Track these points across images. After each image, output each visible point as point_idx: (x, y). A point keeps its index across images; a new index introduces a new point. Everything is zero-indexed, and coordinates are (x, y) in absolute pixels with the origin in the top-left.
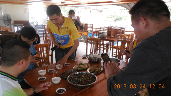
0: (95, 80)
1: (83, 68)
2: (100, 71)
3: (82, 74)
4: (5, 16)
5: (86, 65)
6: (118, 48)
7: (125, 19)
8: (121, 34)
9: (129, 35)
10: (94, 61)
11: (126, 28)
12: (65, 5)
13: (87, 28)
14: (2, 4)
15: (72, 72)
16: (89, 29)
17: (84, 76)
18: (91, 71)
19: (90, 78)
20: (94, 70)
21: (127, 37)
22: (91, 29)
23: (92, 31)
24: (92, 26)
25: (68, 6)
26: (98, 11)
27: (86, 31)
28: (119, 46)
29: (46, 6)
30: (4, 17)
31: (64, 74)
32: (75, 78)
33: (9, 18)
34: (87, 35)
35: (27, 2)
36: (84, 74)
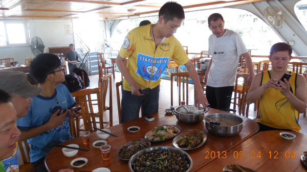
0: (188, 165)
1: (164, 138)
2: (199, 144)
3: (162, 152)
4: (34, 40)
5: (171, 131)
6: (238, 89)
7: (248, 33)
8: (243, 61)
9: (260, 63)
10: (189, 120)
11: (252, 51)
12: (136, 14)
14: (28, 21)
15: (140, 146)
17: (165, 157)
18: (181, 144)
19: (177, 161)
20: (187, 140)
21: (255, 68)
24: (187, 50)
25: (141, 16)
26: (198, 22)
28: (240, 86)
29: (102, 19)
30: (32, 42)
31: (125, 152)
32: (146, 160)
33: (40, 43)
34: (177, 68)
35: (69, 13)
36: (164, 153)
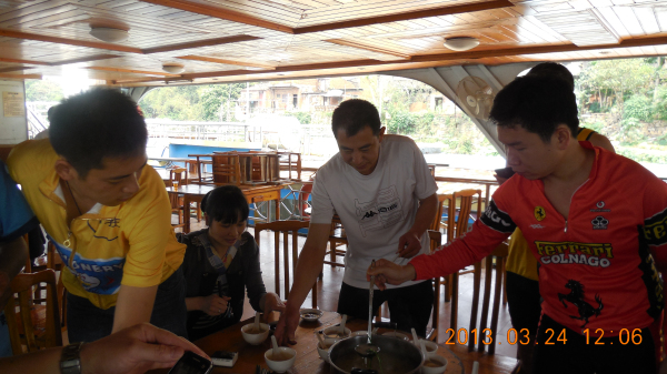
7: (426, 127)
9: (454, 196)
12: (184, 77)
13: (277, 168)
16: (284, 174)
22: (294, 175)
23: (299, 181)
24: (299, 162)
25: (197, 80)
26: (325, 99)
27: (274, 181)
34: (276, 201)
